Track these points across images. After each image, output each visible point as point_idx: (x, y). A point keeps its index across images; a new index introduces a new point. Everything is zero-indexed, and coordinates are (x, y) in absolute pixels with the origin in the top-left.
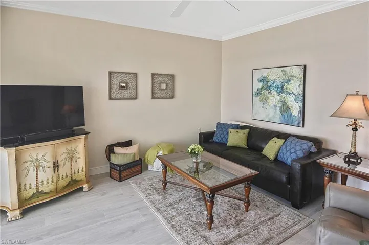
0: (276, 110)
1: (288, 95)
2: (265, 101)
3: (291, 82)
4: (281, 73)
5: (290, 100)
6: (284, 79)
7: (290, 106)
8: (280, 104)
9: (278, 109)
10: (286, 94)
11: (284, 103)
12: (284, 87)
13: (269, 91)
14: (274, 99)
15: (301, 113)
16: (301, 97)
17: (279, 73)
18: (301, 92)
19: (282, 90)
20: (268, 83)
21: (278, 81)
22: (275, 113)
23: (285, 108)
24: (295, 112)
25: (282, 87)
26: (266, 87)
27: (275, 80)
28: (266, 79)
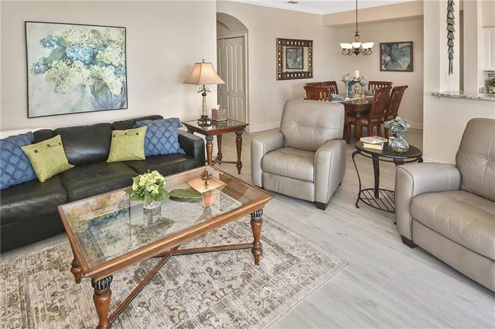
0: (84, 92)
1: (104, 68)
2: (60, 80)
3: (108, 49)
4: (91, 34)
5: (108, 75)
6: (96, 44)
7: (108, 82)
8: (91, 82)
9: (88, 90)
10: (101, 67)
11: (99, 79)
12: (98, 56)
13: (69, 62)
14: (80, 75)
15: (125, 90)
16: (123, 69)
17: (87, 33)
18: (123, 63)
19: (93, 60)
20: (65, 48)
21: (86, 47)
22: (82, 97)
23: (100, 87)
24: (116, 90)
25: (94, 56)
26: (60, 55)
27: (80, 45)
28: (60, 41)
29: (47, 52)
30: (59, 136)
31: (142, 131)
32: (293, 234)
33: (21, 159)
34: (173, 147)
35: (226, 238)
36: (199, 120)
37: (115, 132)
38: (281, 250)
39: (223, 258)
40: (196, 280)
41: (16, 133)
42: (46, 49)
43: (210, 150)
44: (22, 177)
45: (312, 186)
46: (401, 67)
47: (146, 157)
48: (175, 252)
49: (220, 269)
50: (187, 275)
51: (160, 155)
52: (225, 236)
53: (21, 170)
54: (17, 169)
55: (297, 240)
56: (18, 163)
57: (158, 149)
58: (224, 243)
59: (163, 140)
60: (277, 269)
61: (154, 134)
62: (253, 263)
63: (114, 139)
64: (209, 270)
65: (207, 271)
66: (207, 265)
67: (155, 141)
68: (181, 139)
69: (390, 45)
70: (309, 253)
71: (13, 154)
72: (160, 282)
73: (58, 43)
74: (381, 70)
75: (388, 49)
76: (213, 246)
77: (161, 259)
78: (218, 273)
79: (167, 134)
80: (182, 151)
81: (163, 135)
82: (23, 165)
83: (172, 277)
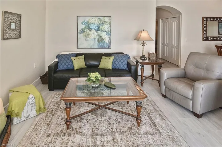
0: (95, 41)
2: (87, 36)
3: (104, 25)
4: (98, 20)
5: (104, 35)
6: (100, 23)
7: (104, 38)
8: (97, 37)
9: (96, 40)
10: (101, 32)
11: (100, 36)
12: (100, 28)
13: (90, 30)
14: (94, 35)
15: (110, 41)
16: (109, 33)
17: (96, 19)
18: (110, 30)
19: (99, 29)
20: (89, 25)
21: (96, 24)
22: (94, 42)
23: (101, 39)
24: (107, 41)
25: (99, 28)
26: (87, 27)
27: (94, 24)
28: (88, 22)
29: (83, 26)
30: (84, 56)
31: (112, 58)
32: (168, 122)
33: (70, 61)
34: (124, 66)
35: (132, 111)
36: (141, 57)
37: (103, 57)
38: (156, 126)
39: (125, 117)
40: (109, 121)
41: (71, 53)
42: (83, 25)
43: (142, 71)
44: (70, 67)
45: (191, 102)
47: (112, 69)
48: (105, 107)
49: (121, 121)
50: (107, 118)
51: (118, 69)
52: (132, 110)
53: (70, 65)
54: (69, 64)
55: (168, 125)
56: (69, 62)
57: (117, 66)
58: (130, 112)
59: (120, 63)
60: (146, 133)
61: (117, 60)
62: (137, 125)
63: (102, 59)
64: (117, 120)
65: (116, 119)
66: (117, 117)
67: (117, 63)
68: (129, 65)
70: (170, 134)
71: (69, 59)
72: (96, 115)
73: (87, 23)
76: (125, 112)
77: (98, 107)
78: (119, 122)
79: (122, 61)
80: (128, 69)
81: (120, 61)
82: (71, 63)
83: (102, 116)
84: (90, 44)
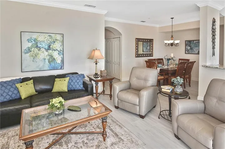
0: (45, 62)
1: (54, 51)
2: (35, 56)
4: (48, 37)
5: (55, 55)
6: (50, 41)
7: (55, 58)
8: (48, 57)
9: (47, 61)
10: (52, 51)
11: (51, 56)
12: (51, 46)
13: (39, 49)
14: (44, 54)
15: (63, 61)
16: (62, 52)
17: (46, 37)
18: (62, 49)
19: (49, 48)
20: (37, 43)
21: (46, 42)
22: (44, 63)
23: (52, 59)
24: (59, 61)
25: (49, 46)
26: (35, 46)
27: (43, 41)
28: (35, 40)
29: (30, 45)
30: (32, 80)
31: (67, 79)
32: (125, 129)
33: (15, 89)
34: (80, 86)
35: (95, 128)
36: (94, 75)
37: (56, 79)
38: (117, 135)
39: (91, 137)
40: (76, 145)
41: (14, 78)
42: (29, 43)
43: (97, 88)
44: (15, 97)
45: (138, 107)
46: (195, 52)
47: (68, 90)
48: (70, 133)
49: (88, 142)
50: (73, 143)
51: (74, 90)
52: (95, 127)
53: (15, 94)
54: (13, 93)
55: (126, 131)
56: (14, 91)
57: (73, 87)
58: (94, 130)
59: (76, 84)
60: (112, 144)
61: (72, 81)
62: (103, 140)
63: (55, 82)
64: (83, 142)
65: (82, 142)
66: (83, 140)
67: (72, 84)
68: (84, 84)
69: (190, 41)
70: (129, 138)
71: (12, 87)
72: (61, 145)
73: (34, 41)
74: (186, 53)
75: (189, 43)
76: (89, 131)
78: (86, 143)
79: (78, 81)
80: (84, 89)
81: (76, 81)
82: (16, 92)
83: (67, 143)
84: (39, 66)
